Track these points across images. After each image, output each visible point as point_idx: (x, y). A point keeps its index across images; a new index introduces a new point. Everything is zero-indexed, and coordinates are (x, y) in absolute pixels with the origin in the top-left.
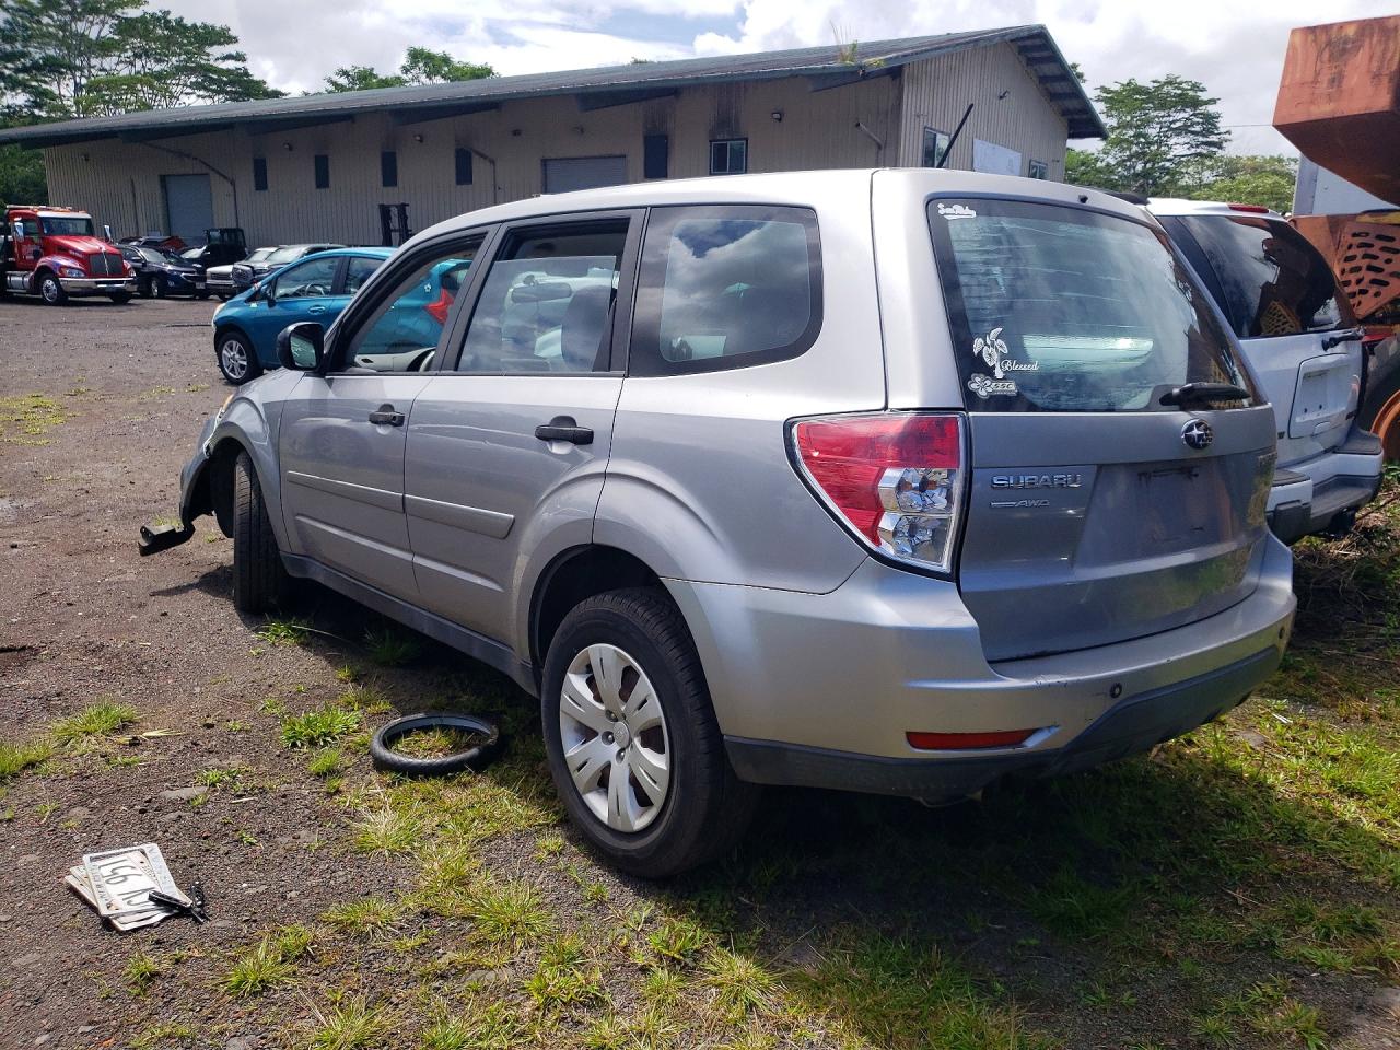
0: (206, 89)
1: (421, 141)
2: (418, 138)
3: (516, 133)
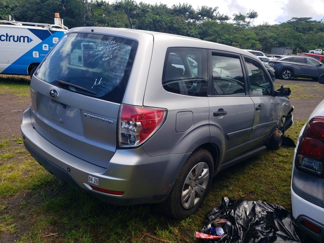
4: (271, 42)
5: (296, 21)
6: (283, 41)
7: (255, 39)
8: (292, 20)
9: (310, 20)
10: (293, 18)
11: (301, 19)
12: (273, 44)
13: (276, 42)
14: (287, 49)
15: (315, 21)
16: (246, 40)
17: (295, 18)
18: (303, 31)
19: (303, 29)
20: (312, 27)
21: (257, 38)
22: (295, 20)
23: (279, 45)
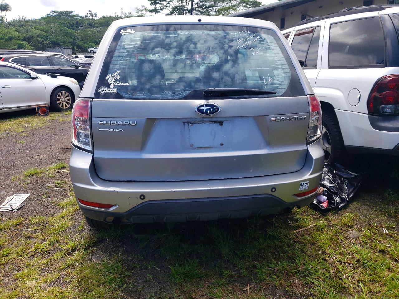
0: (247, 7)
1: (292, 14)
2: (291, 13)
3: (320, 7)
4: (41, 42)
5: (58, 15)
6: (56, 40)
7: (20, 38)
8: (51, 14)
9: (72, 14)
10: (53, 11)
11: (61, 13)
12: (45, 45)
13: (47, 42)
14: (64, 48)
15: (77, 16)
16: (6, 40)
17: (55, 11)
18: (72, 27)
19: (70, 24)
20: (79, 22)
21: (22, 37)
22: (55, 14)
23: (52, 45)
